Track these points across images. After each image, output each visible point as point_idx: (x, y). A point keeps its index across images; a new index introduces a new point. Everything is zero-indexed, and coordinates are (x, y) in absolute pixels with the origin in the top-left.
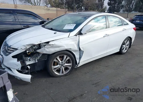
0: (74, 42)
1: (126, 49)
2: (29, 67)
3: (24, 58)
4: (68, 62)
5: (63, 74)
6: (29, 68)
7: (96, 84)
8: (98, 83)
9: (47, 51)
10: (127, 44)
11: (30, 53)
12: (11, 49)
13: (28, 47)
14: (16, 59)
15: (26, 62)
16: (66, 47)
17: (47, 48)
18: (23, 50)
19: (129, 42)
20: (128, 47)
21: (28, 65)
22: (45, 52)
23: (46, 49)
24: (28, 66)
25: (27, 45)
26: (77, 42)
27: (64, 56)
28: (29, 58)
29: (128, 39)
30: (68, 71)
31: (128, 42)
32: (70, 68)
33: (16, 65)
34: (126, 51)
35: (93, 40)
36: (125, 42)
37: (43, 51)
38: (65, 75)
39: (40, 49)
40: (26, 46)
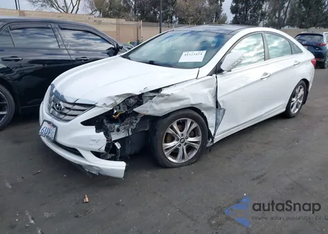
0: (208, 89)
1: (297, 107)
2: (118, 146)
3: (108, 125)
4: (194, 133)
5: (183, 161)
6: (119, 148)
7: (258, 178)
8: (262, 176)
9: (155, 110)
10: (299, 95)
11: (118, 116)
12: (76, 107)
13: (119, 101)
14: (93, 128)
15: (112, 134)
16: (193, 101)
17: (157, 103)
18: (107, 107)
19: (304, 90)
20: (301, 102)
21: (115, 141)
22: (151, 112)
23: (153, 104)
24: (116, 144)
25: (118, 96)
26: (213, 89)
27: (186, 120)
28: (117, 126)
29: (302, 84)
30: (194, 154)
31: (302, 92)
32: (197, 146)
33: (94, 140)
34: (297, 110)
35: (242, 85)
36: (297, 91)
37: (148, 109)
38: (190, 163)
39: (140, 105)
40: (115, 98)
